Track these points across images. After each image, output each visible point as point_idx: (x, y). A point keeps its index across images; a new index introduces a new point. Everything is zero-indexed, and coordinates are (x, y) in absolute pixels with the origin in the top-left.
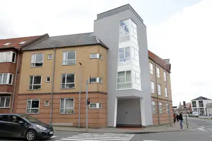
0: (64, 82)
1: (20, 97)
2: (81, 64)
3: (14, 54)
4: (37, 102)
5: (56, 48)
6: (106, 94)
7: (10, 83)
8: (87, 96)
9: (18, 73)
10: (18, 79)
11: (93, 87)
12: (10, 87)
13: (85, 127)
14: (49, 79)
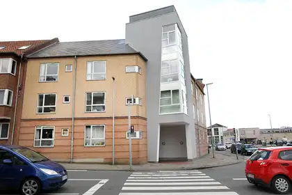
0: (89, 102)
1: (24, 124)
2: (114, 79)
3: (14, 63)
4: (51, 131)
5: (77, 56)
6: (145, 119)
7: (8, 103)
8: (130, 122)
9: (20, 89)
10: (21, 98)
11: (130, 111)
12: (8, 110)
13: (129, 164)
14: (67, 99)
